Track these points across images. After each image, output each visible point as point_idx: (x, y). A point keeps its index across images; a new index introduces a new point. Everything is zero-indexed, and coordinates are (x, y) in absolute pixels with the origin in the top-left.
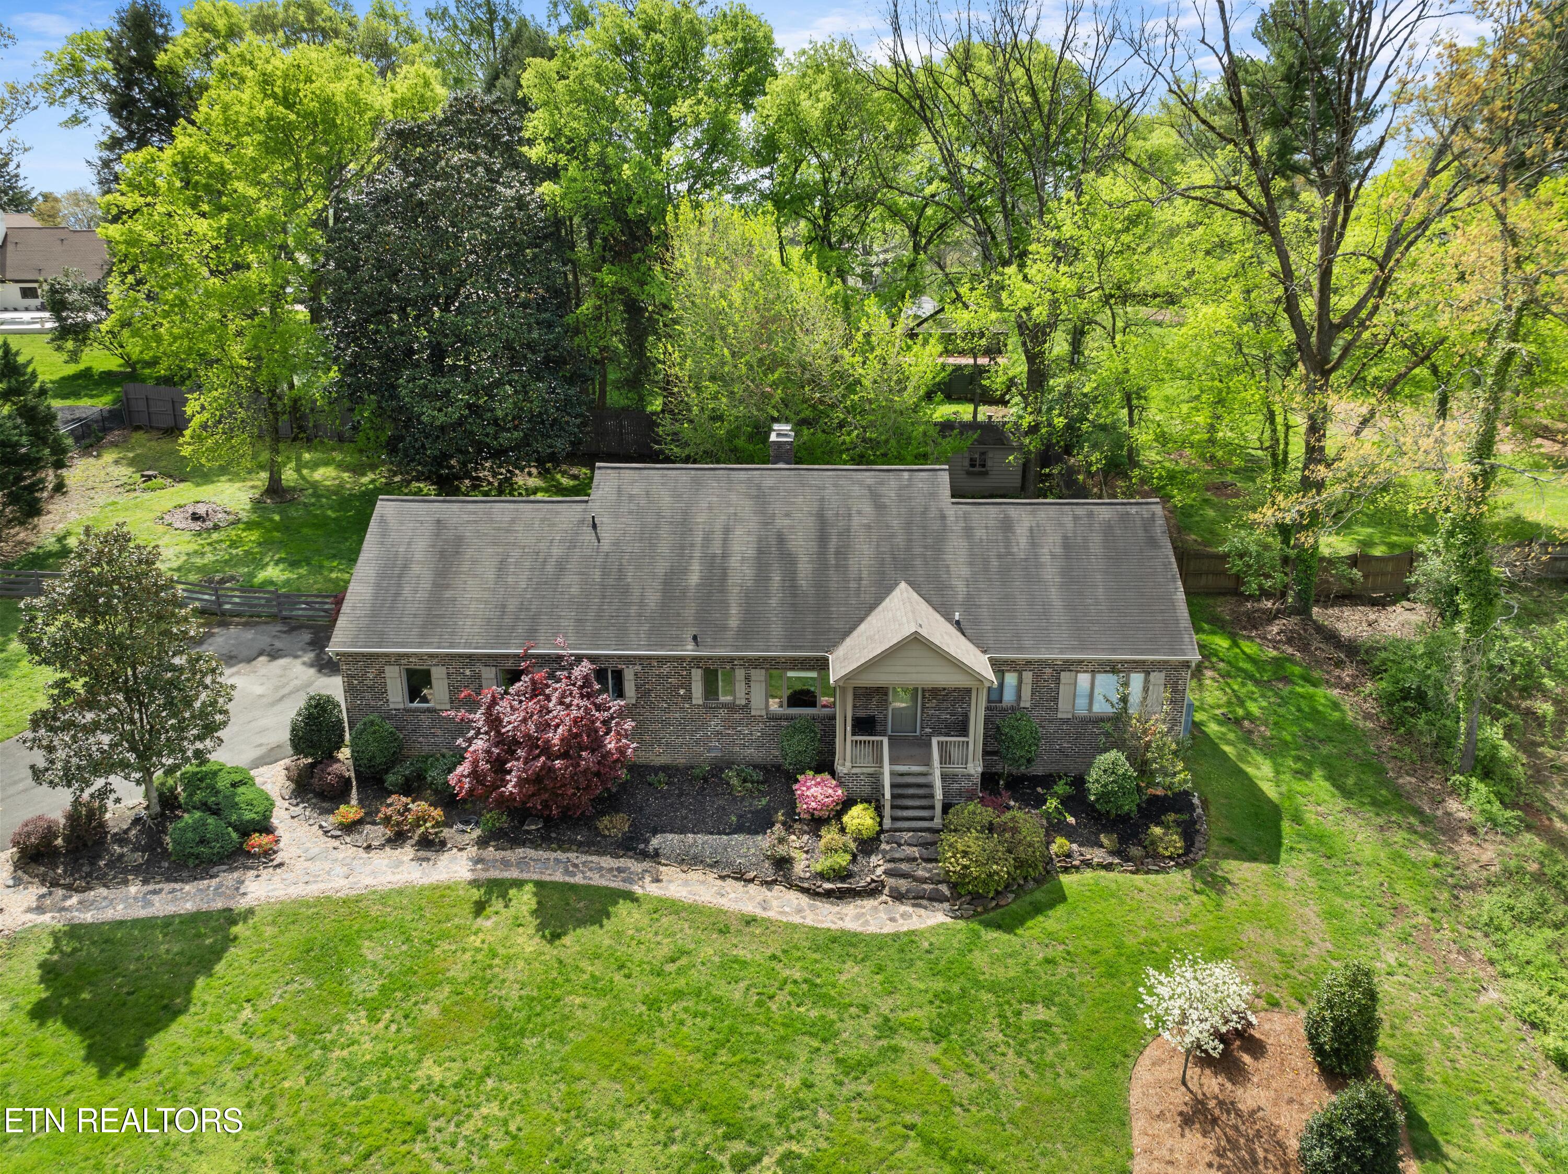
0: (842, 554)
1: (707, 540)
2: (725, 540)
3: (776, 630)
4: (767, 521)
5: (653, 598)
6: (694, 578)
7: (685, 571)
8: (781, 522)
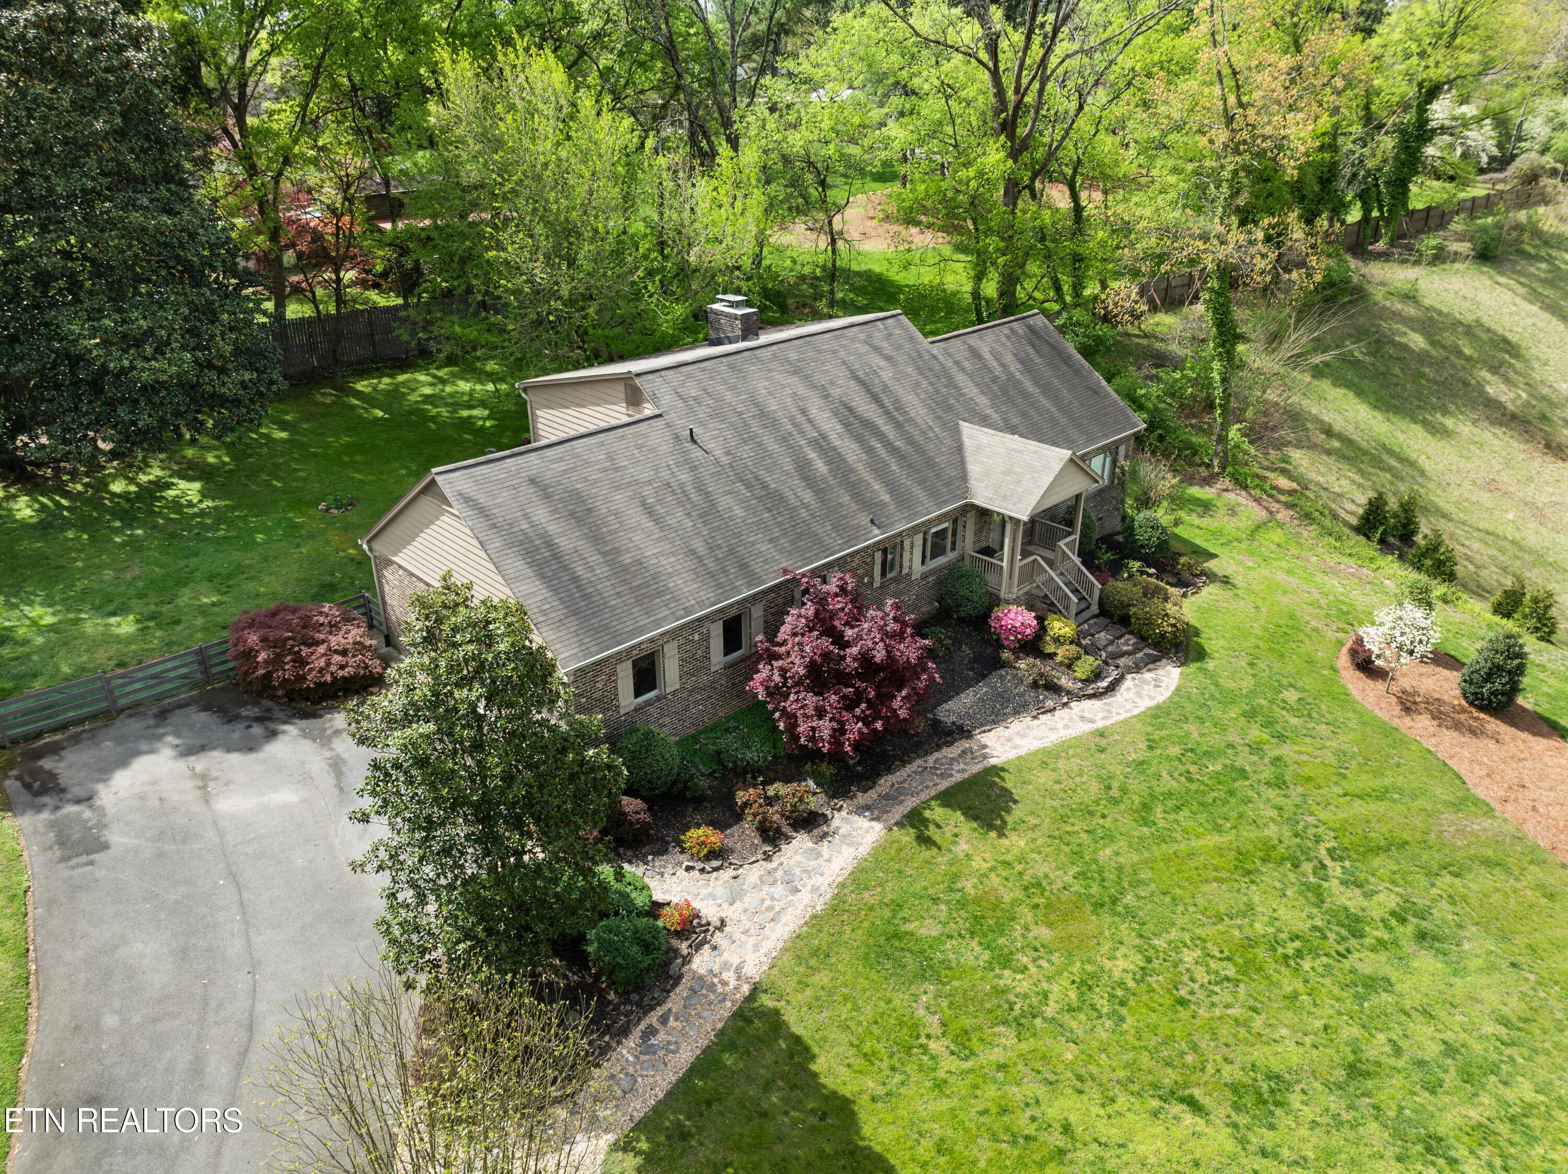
0: (899, 406)
1: (795, 424)
2: (810, 421)
4: (823, 394)
6: (821, 466)
7: (808, 462)
8: (835, 392)
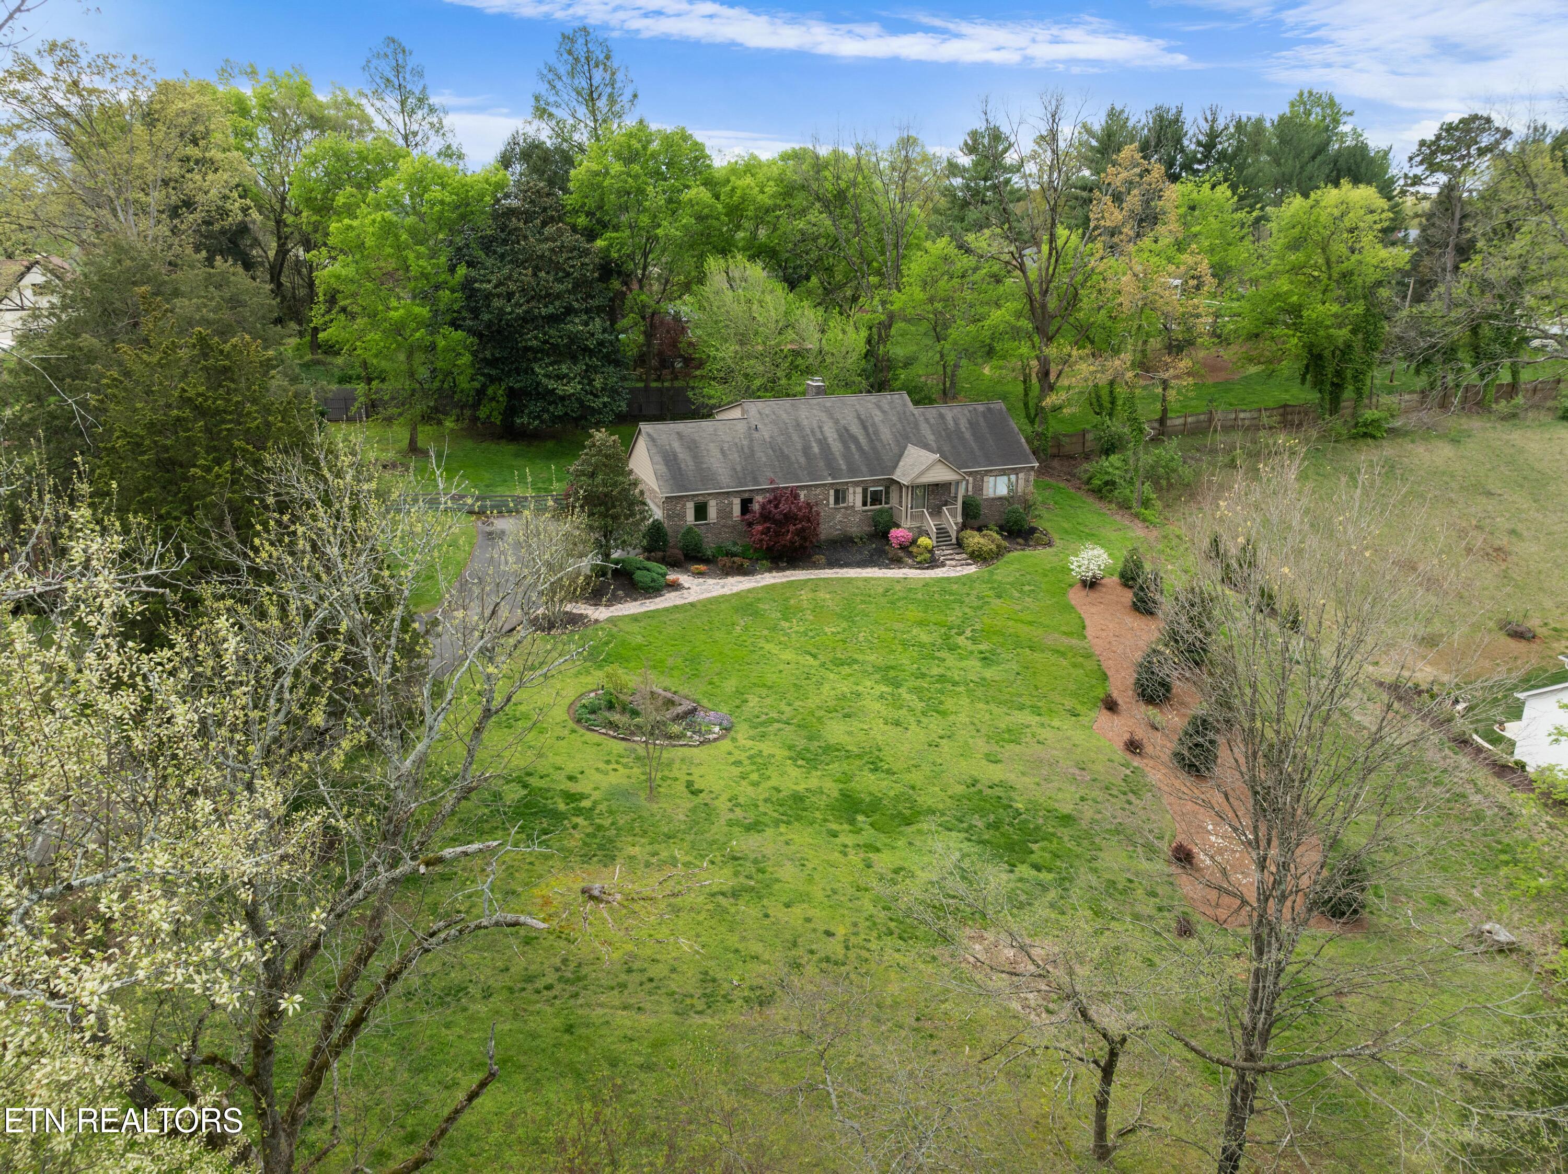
0: (876, 433)
1: (813, 432)
2: (822, 431)
3: (864, 469)
4: (837, 422)
5: (802, 460)
6: (816, 449)
7: (811, 447)
8: (843, 422)
